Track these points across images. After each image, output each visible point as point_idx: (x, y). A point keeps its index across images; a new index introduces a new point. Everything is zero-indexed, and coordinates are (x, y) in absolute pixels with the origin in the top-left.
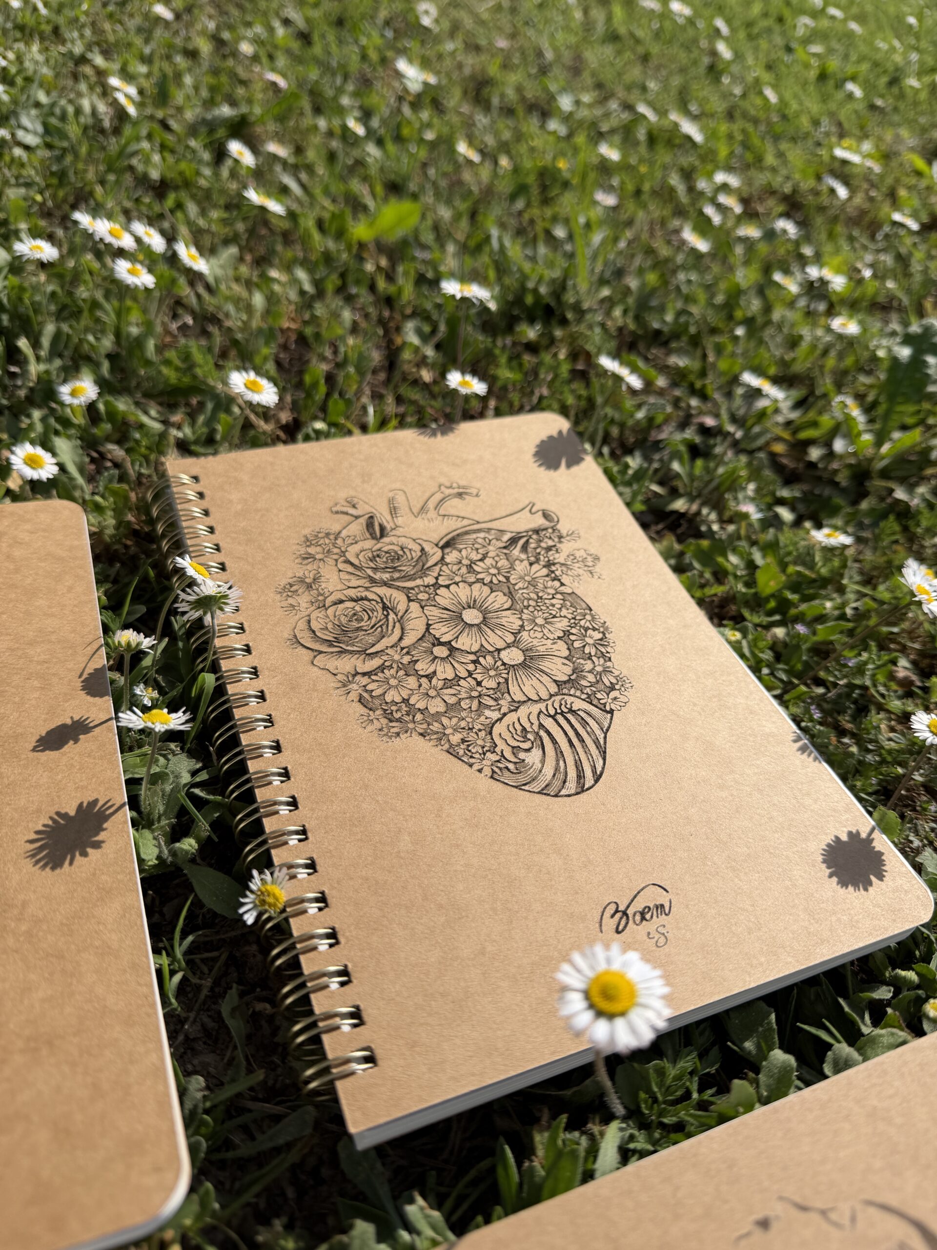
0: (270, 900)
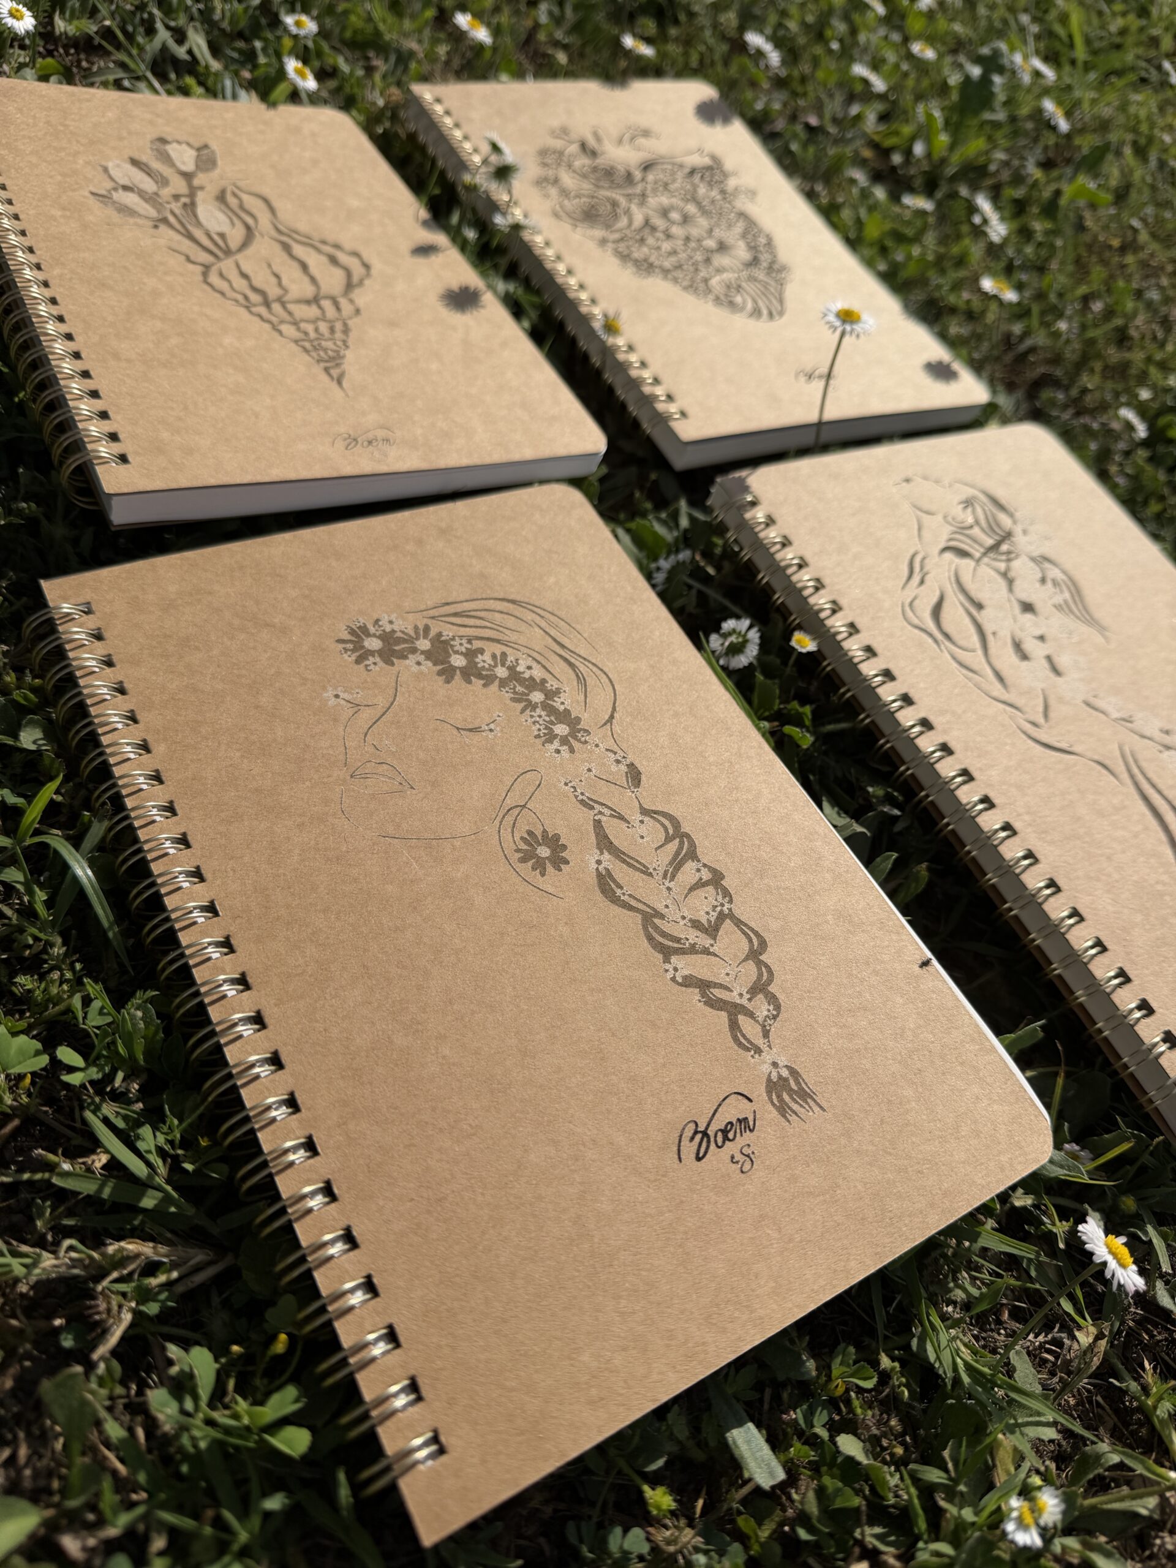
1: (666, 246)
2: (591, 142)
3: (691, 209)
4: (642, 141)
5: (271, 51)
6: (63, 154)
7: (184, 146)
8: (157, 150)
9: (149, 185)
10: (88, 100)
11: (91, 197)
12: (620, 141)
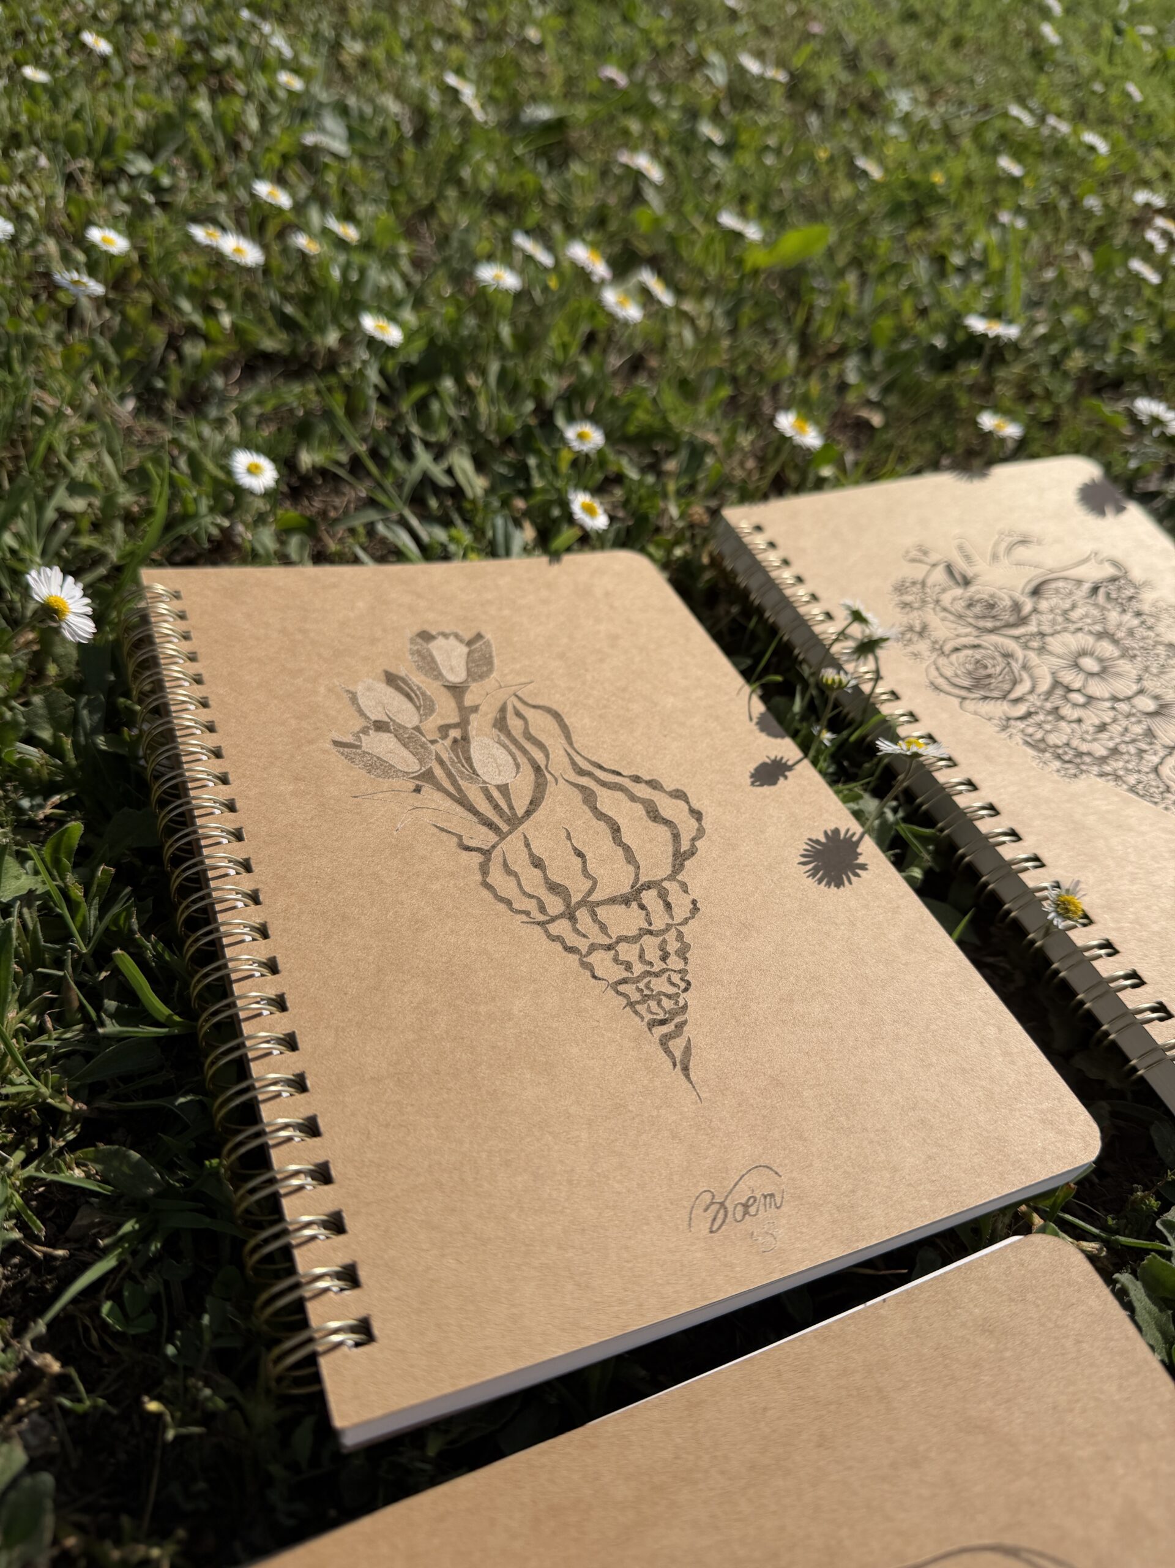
0: (1072, 908)
1: (1092, 718)
2: (961, 565)
3: (1107, 649)
4: (1021, 552)
5: (547, 469)
6: (299, 681)
7: (452, 641)
8: (418, 652)
9: (406, 714)
10: (334, 586)
11: (334, 749)
12: (995, 557)
